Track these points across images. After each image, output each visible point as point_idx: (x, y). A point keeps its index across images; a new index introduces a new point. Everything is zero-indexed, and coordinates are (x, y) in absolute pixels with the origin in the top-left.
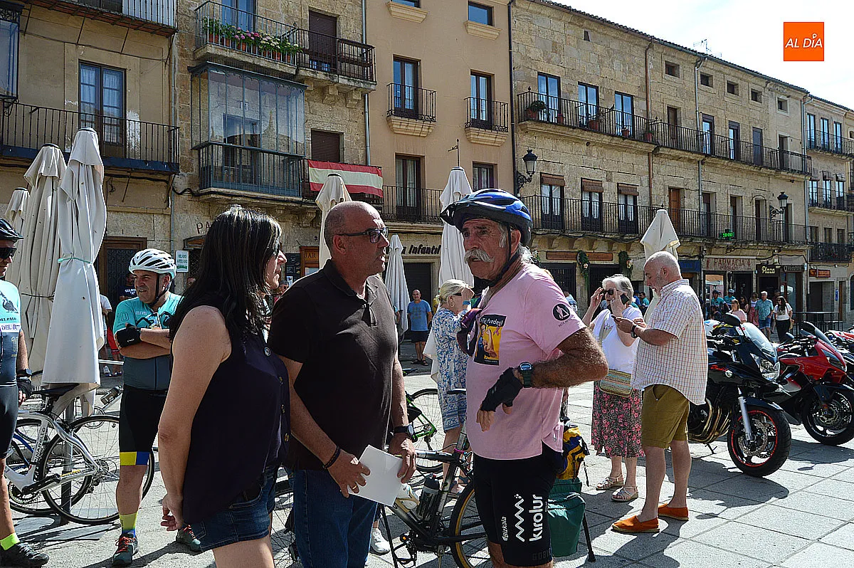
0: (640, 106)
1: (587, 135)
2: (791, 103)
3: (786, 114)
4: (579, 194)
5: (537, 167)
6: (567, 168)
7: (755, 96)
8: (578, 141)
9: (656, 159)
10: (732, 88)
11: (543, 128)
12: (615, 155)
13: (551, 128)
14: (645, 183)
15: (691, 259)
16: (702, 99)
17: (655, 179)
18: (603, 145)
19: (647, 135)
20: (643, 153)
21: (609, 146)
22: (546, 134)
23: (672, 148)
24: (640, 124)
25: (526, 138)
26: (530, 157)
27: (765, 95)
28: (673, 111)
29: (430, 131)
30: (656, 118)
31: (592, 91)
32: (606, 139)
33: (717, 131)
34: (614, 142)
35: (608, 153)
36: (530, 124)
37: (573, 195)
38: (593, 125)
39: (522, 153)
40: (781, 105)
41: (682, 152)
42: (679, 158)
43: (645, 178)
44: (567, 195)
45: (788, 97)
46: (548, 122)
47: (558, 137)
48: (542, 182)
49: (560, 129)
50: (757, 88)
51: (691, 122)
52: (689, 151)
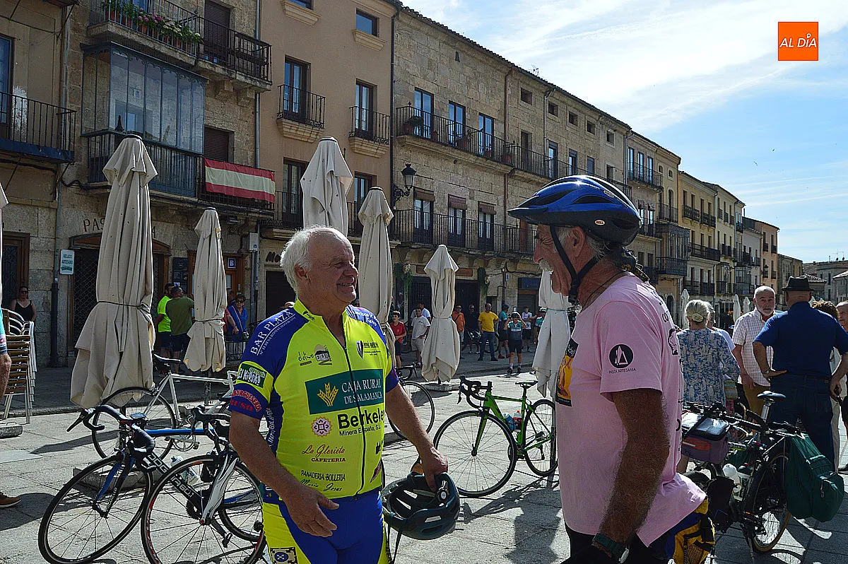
0: (499, 128)
1: (456, 154)
2: (617, 136)
3: (612, 146)
4: (446, 209)
5: (413, 181)
6: (436, 184)
7: (590, 127)
8: (447, 158)
9: (510, 181)
10: (573, 118)
11: (419, 143)
12: (477, 174)
13: (426, 144)
14: (502, 204)
15: (536, 277)
16: (549, 127)
17: (509, 199)
18: (468, 164)
19: (505, 158)
20: (500, 173)
21: (474, 166)
22: (421, 150)
23: (525, 171)
24: (499, 145)
25: (402, 152)
26: (408, 172)
27: (598, 126)
28: (525, 135)
29: (318, 137)
30: (514, 142)
31: (459, 110)
32: (472, 158)
33: (560, 158)
34: (478, 161)
35: (471, 171)
36: (408, 139)
37: (441, 210)
38: (462, 143)
39: (400, 166)
40: (609, 138)
41: (533, 176)
42: (529, 181)
43: (501, 197)
44: (436, 211)
45: (615, 131)
46: (421, 137)
47: (429, 152)
48: (415, 197)
49: (434, 146)
50: (592, 121)
51: (540, 147)
52: (538, 175)
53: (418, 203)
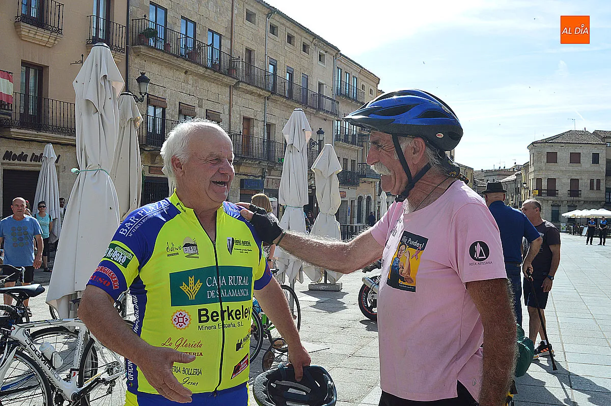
0: (226, 43)
1: (186, 65)
2: (327, 57)
3: (323, 65)
4: (177, 116)
5: (147, 88)
6: (168, 91)
7: (305, 48)
8: (178, 68)
9: (235, 92)
10: (290, 39)
11: (153, 53)
12: (206, 84)
13: (160, 55)
14: (227, 112)
15: (256, 179)
16: (270, 46)
17: (234, 108)
18: (197, 75)
19: (230, 71)
20: (226, 85)
21: (203, 77)
22: (154, 60)
23: (248, 84)
24: (225, 59)
25: (137, 60)
26: (142, 79)
27: (312, 47)
28: (249, 52)
29: (56, 42)
30: (239, 57)
31: (191, 25)
32: (201, 70)
33: (279, 73)
34: (207, 73)
35: (200, 81)
36: (143, 49)
37: (173, 116)
38: (192, 55)
39: (135, 74)
40: (321, 58)
41: (255, 88)
42: (252, 93)
43: (227, 107)
44: (168, 117)
45: (326, 52)
46: (155, 48)
47: (161, 62)
48: (149, 103)
49: (166, 57)
50: (307, 42)
51: (261, 63)
52: (260, 88)
53: (151, 109)
